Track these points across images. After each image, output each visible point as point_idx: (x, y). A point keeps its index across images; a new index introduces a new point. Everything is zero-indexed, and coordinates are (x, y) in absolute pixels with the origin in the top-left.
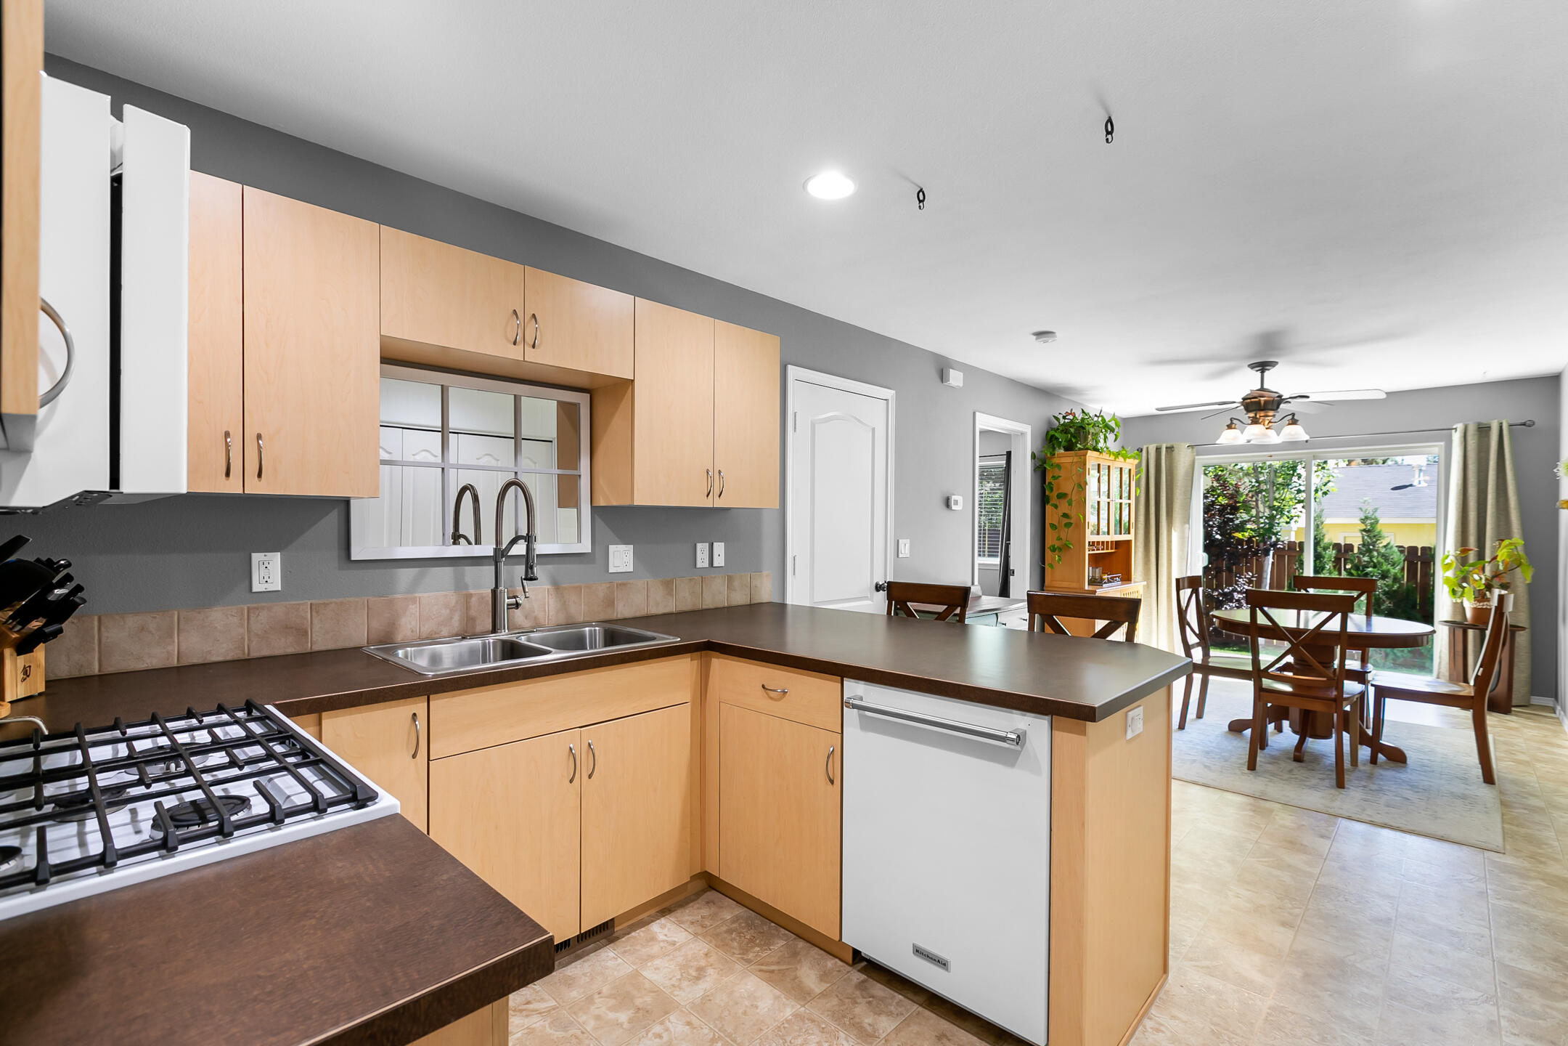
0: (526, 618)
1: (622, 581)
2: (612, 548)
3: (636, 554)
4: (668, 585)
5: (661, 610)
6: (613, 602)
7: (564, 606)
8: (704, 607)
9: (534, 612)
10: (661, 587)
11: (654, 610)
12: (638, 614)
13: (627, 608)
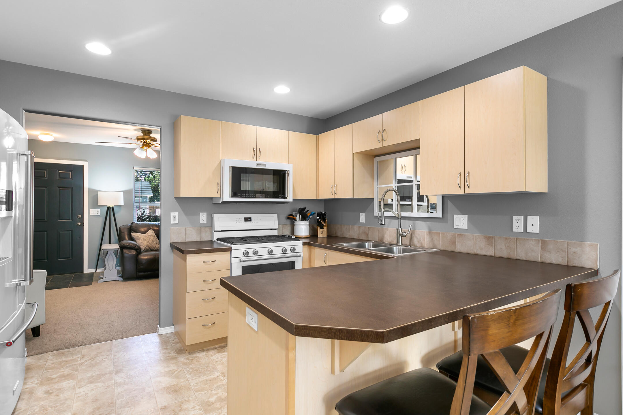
0: (418, 242)
1: (460, 233)
2: (455, 216)
3: (469, 220)
4: (489, 239)
5: (484, 253)
6: (455, 243)
7: (432, 240)
8: (518, 258)
9: (421, 241)
10: (484, 240)
11: (479, 252)
12: (469, 252)
13: (462, 247)
